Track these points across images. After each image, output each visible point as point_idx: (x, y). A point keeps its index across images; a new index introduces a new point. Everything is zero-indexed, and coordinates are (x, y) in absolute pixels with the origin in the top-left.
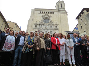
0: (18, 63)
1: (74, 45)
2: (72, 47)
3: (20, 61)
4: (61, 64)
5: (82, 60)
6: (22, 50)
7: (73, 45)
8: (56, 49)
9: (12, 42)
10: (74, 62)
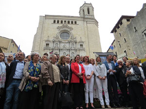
2: (104, 78)
6: (20, 88)
8: (79, 82)
10: (108, 101)
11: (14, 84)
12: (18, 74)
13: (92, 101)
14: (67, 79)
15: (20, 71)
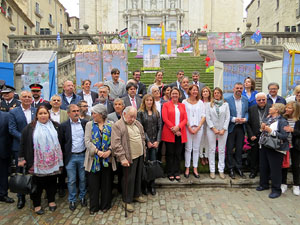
0: (82, 190)
1: (231, 123)
2: (222, 132)
3: (83, 185)
4: (187, 173)
5: (245, 159)
7: (226, 127)
9: (52, 147)
10: (222, 166)
11: (75, 160)
12: (77, 144)
13: (195, 165)
14: (156, 140)
15: (80, 140)
